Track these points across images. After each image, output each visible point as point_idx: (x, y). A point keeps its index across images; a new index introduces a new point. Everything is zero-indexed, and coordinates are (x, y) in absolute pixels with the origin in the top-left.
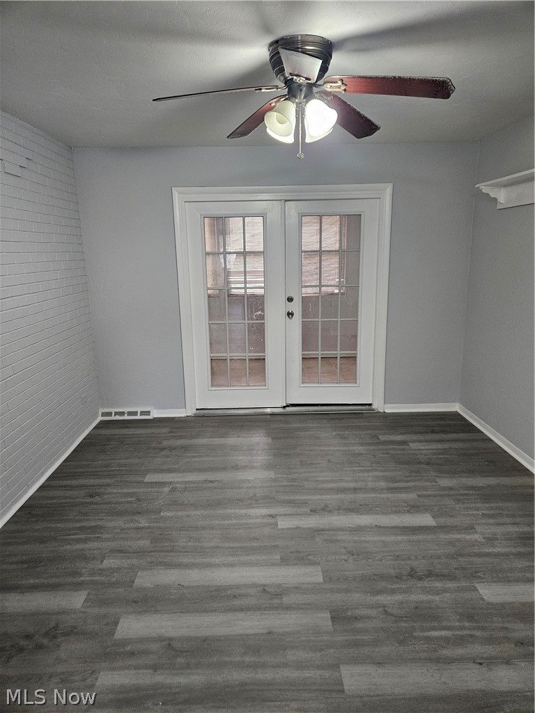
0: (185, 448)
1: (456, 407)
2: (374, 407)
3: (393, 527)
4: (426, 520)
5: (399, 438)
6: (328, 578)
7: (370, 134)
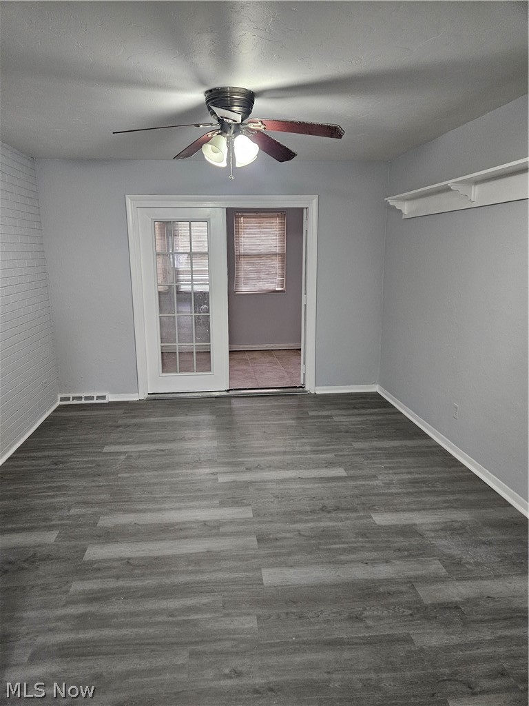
0: (138, 426)
1: (376, 388)
2: (306, 389)
3: (313, 478)
4: (340, 472)
5: (325, 413)
6: (257, 514)
7: (290, 159)
